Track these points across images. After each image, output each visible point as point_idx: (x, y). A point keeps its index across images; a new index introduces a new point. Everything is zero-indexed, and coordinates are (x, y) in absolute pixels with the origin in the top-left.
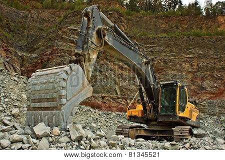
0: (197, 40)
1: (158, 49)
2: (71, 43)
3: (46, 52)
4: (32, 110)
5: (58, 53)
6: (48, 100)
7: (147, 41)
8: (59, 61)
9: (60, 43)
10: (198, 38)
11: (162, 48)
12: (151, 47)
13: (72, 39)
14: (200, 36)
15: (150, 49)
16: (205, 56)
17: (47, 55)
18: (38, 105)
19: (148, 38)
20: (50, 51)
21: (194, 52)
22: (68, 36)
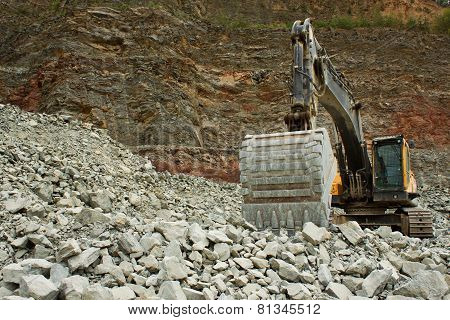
0: (345, 36)
1: (270, 53)
2: (97, 42)
3: (47, 62)
4: (254, 202)
5: (73, 65)
6: (290, 186)
7: (248, 37)
8: (76, 81)
9: (74, 44)
10: (344, 31)
11: (279, 53)
12: (256, 50)
13: (97, 34)
14: (349, 29)
15: (255, 55)
16: (360, 67)
17: (49, 69)
18: (268, 193)
19: (249, 32)
20: (55, 60)
21: (339, 58)
22: (90, 29)
